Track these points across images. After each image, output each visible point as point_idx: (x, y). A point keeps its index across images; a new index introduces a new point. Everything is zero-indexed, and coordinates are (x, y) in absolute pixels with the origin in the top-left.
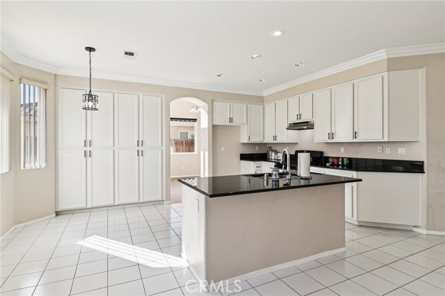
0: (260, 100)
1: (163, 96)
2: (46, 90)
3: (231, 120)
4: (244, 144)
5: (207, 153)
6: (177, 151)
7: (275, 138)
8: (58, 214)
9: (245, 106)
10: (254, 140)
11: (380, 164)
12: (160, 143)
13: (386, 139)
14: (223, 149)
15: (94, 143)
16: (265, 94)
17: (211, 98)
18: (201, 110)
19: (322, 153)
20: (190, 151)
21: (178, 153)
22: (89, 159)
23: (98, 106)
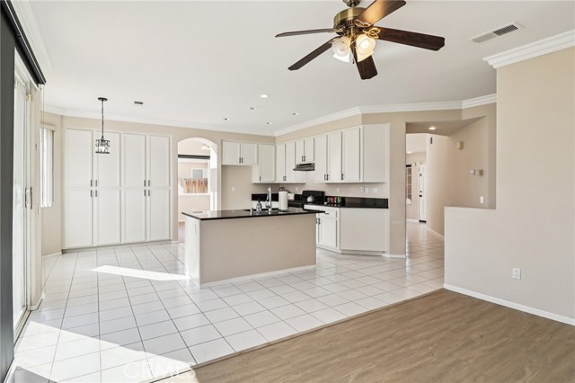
0: (272, 140)
1: (171, 137)
2: (53, 132)
3: (241, 160)
4: (255, 184)
5: (216, 194)
6: (188, 191)
7: (285, 178)
8: (64, 252)
9: (256, 147)
10: (265, 180)
11: (359, 202)
12: (167, 184)
13: (361, 181)
14: (233, 189)
15: (100, 183)
16: (276, 134)
17: (220, 138)
18: (211, 149)
19: (323, 193)
20: (204, 192)
21: (190, 194)
22: (95, 198)
23: (109, 150)
